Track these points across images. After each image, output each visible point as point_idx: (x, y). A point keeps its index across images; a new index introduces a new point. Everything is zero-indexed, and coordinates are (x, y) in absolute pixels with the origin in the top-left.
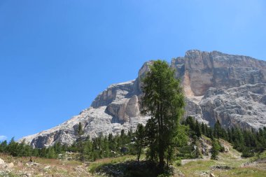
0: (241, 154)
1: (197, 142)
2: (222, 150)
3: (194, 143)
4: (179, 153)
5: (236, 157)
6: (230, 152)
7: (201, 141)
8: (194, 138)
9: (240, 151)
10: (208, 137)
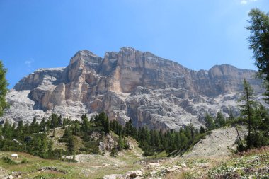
0: (143, 152)
1: (104, 138)
2: (127, 148)
3: (101, 139)
4: (83, 147)
5: (138, 155)
6: (134, 150)
7: (108, 138)
8: (102, 134)
9: (143, 149)
10: (117, 134)
